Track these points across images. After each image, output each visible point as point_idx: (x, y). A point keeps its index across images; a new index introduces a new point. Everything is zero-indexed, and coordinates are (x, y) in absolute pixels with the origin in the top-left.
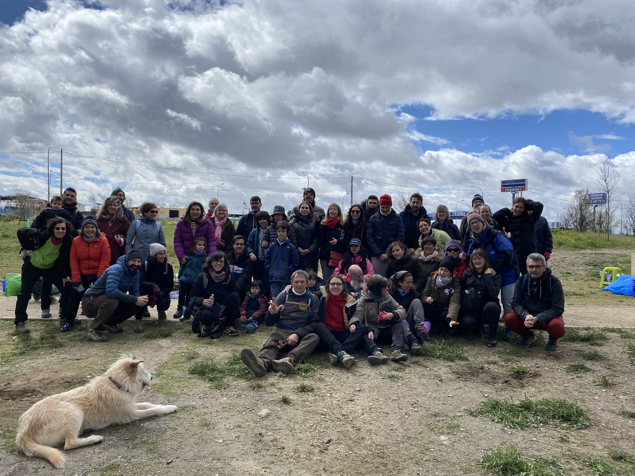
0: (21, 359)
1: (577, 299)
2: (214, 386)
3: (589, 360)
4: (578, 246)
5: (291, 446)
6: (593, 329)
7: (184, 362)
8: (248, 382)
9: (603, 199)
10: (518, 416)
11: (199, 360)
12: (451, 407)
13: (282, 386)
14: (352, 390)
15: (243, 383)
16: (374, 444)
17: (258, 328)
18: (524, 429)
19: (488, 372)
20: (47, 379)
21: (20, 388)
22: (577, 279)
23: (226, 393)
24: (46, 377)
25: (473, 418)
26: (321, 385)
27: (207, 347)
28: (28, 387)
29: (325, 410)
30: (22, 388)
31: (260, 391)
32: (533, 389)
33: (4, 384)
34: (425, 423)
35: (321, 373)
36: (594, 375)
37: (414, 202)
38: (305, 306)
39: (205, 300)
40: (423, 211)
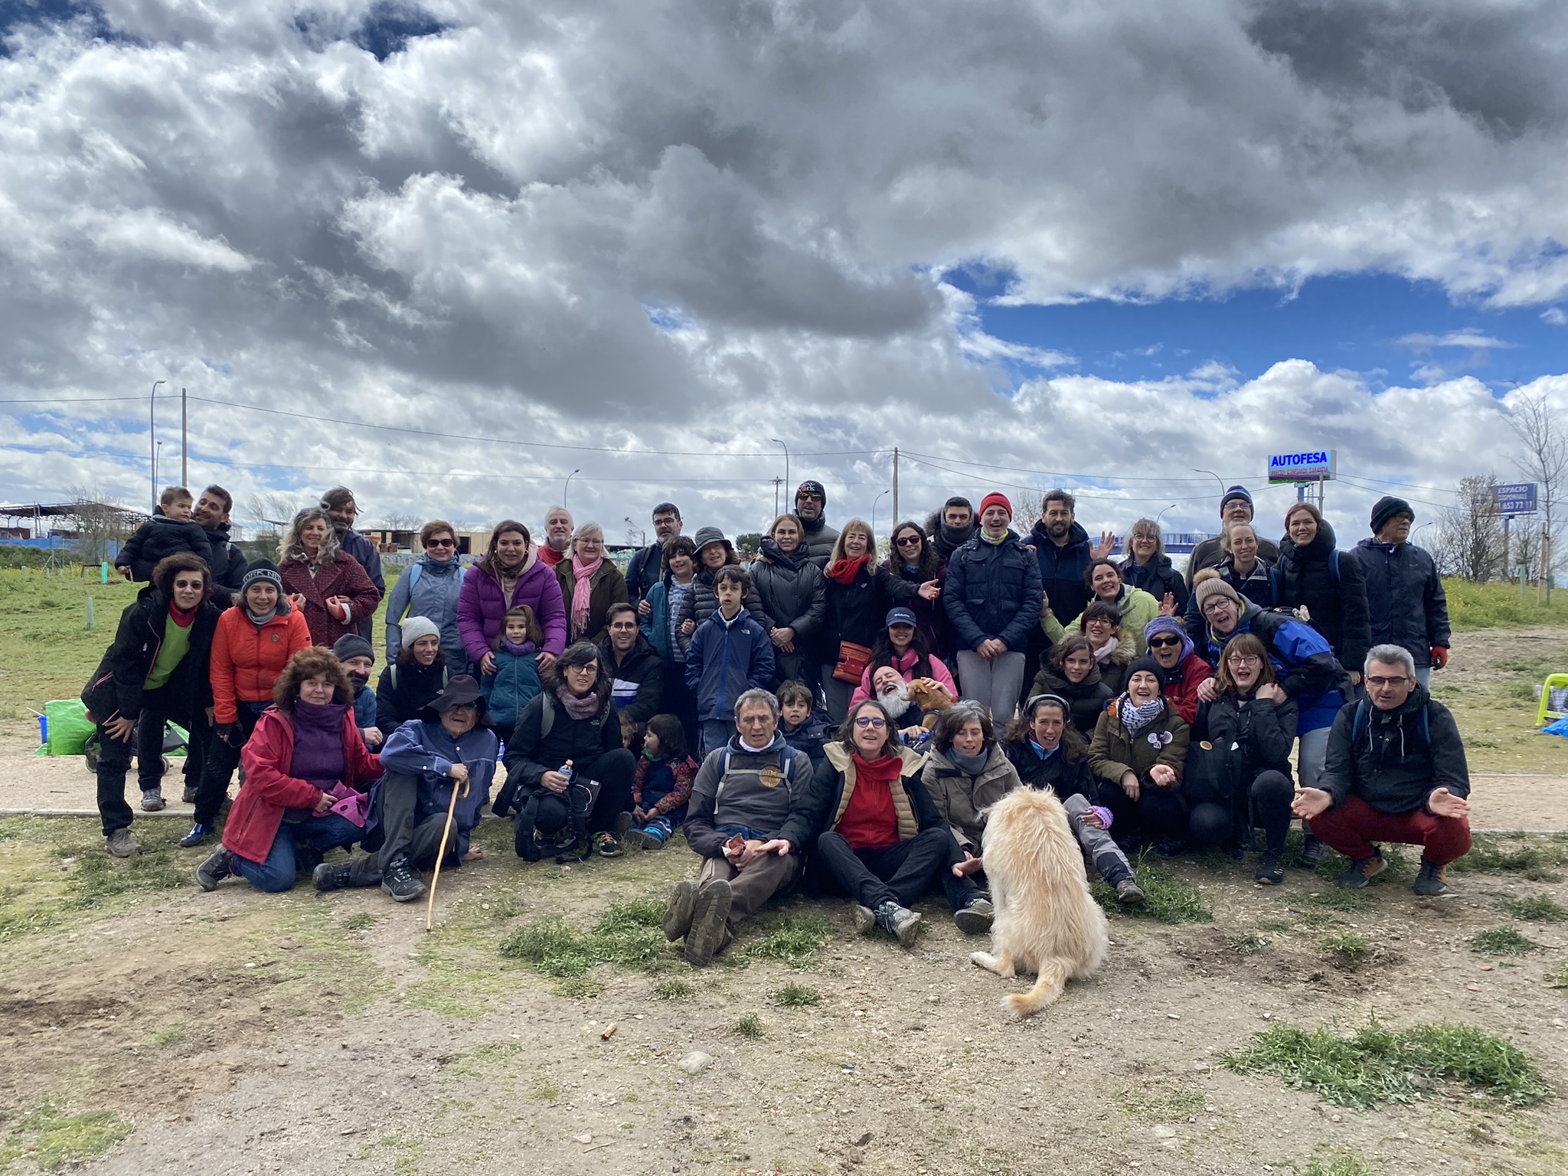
0: (81, 917)
1: (1484, 756)
2: (564, 989)
3: (1528, 919)
4: (1472, 618)
5: (766, 1152)
6: (1532, 835)
7: (488, 927)
8: (651, 980)
9: (1526, 498)
10: (1355, 1072)
11: (525, 921)
12: (1176, 1046)
13: (736, 988)
14: (917, 1000)
15: (638, 981)
16: (982, 1148)
17: (671, 835)
18: (1373, 1108)
19: (1267, 952)
20: (145, 971)
21: (79, 996)
22: (1475, 704)
23: (595, 1007)
24: (143, 967)
25: (1238, 1078)
26: (837, 987)
27: (546, 886)
28: (99, 992)
29: (852, 1054)
30: (84, 995)
31: (682, 1003)
32: (1388, 999)
33: (39, 984)
34: (1112, 1090)
35: (837, 956)
36: (1545, 960)
37: (1054, 513)
38: (773, 777)
39: (549, 775)
40: (1077, 534)
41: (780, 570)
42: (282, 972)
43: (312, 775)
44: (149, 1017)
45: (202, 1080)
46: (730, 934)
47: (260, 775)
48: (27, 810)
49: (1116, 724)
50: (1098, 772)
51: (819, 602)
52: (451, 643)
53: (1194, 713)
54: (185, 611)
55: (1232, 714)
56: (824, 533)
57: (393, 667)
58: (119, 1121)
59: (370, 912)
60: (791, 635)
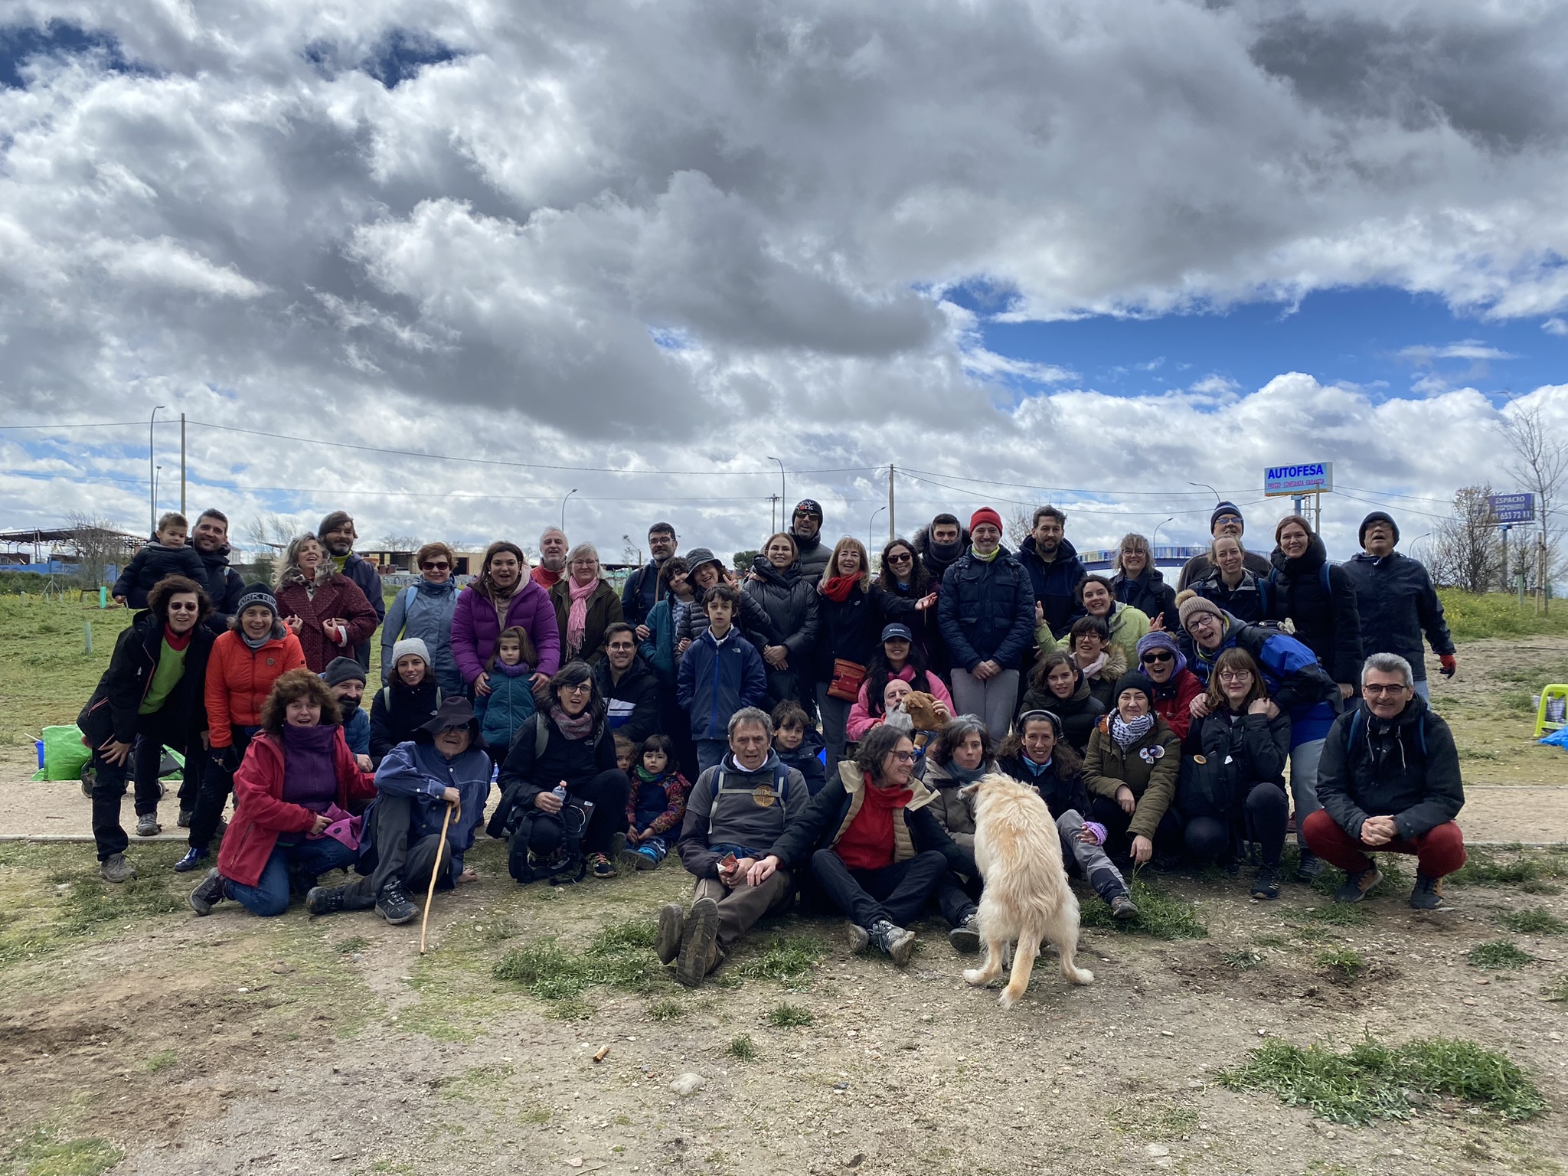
0: (75, 943)
1: (1479, 768)
2: (556, 1011)
3: (1525, 932)
4: (1471, 629)
5: (757, 1174)
6: (1529, 847)
7: (481, 949)
8: (644, 1001)
9: (1524, 508)
10: (1350, 1088)
11: (518, 943)
12: (1170, 1063)
13: (732, 1010)
14: (911, 1019)
15: (631, 1003)
16: (975, 1168)
17: (665, 856)
18: (1369, 1125)
19: (1262, 968)
20: (138, 997)
21: (71, 1023)
22: (1474, 716)
23: (587, 1029)
24: (136, 993)
25: (1232, 1095)
26: (831, 1007)
27: (539, 908)
28: (91, 1018)
29: (845, 1074)
30: (76, 1022)
31: (674, 1025)
32: (1384, 1014)
33: (31, 1011)
34: (1105, 1108)
35: (831, 975)
36: (1543, 973)
37: (1046, 528)
38: (768, 796)
39: (543, 795)
40: (1065, 550)
41: (773, 589)
42: (275, 997)
43: (303, 799)
44: (141, 1043)
45: (193, 1107)
46: (722, 953)
47: (253, 802)
48: (22, 836)
49: (1108, 740)
50: (1092, 788)
51: (813, 619)
52: (446, 664)
53: (1187, 729)
54: (181, 634)
55: (1225, 729)
56: (818, 553)
57: (387, 690)
58: (109, 1147)
59: (364, 936)
60: (785, 653)
